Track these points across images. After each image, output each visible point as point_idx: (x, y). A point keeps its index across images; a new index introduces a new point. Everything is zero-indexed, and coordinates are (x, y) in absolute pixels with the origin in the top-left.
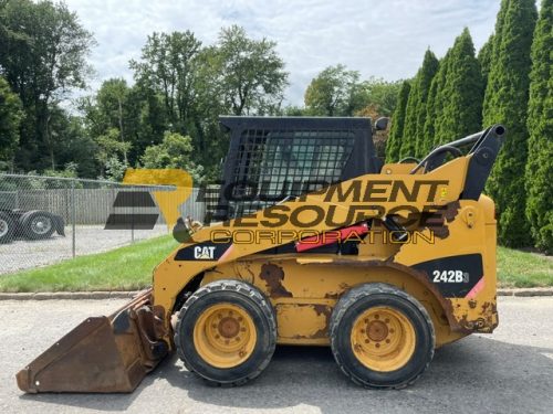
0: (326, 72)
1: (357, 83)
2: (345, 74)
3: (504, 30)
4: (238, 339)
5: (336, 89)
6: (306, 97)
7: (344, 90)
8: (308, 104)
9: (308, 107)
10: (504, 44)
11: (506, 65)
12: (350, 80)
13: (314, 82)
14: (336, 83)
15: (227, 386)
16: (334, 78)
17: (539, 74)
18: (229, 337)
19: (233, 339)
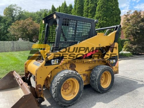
0: (11, 6)
1: (21, 11)
2: (17, 7)
3: (77, 4)
4: (68, 89)
5: (14, 11)
6: (4, 13)
7: (17, 12)
8: (5, 15)
9: (5, 16)
10: (77, 7)
11: (78, 12)
12: (19, 9)
13: (7, 8)
14: (14, 9)
15: (71, 105)
16: (14, 8)
17: (86, 15)
18: (66, 89)
19: (67, 90)
